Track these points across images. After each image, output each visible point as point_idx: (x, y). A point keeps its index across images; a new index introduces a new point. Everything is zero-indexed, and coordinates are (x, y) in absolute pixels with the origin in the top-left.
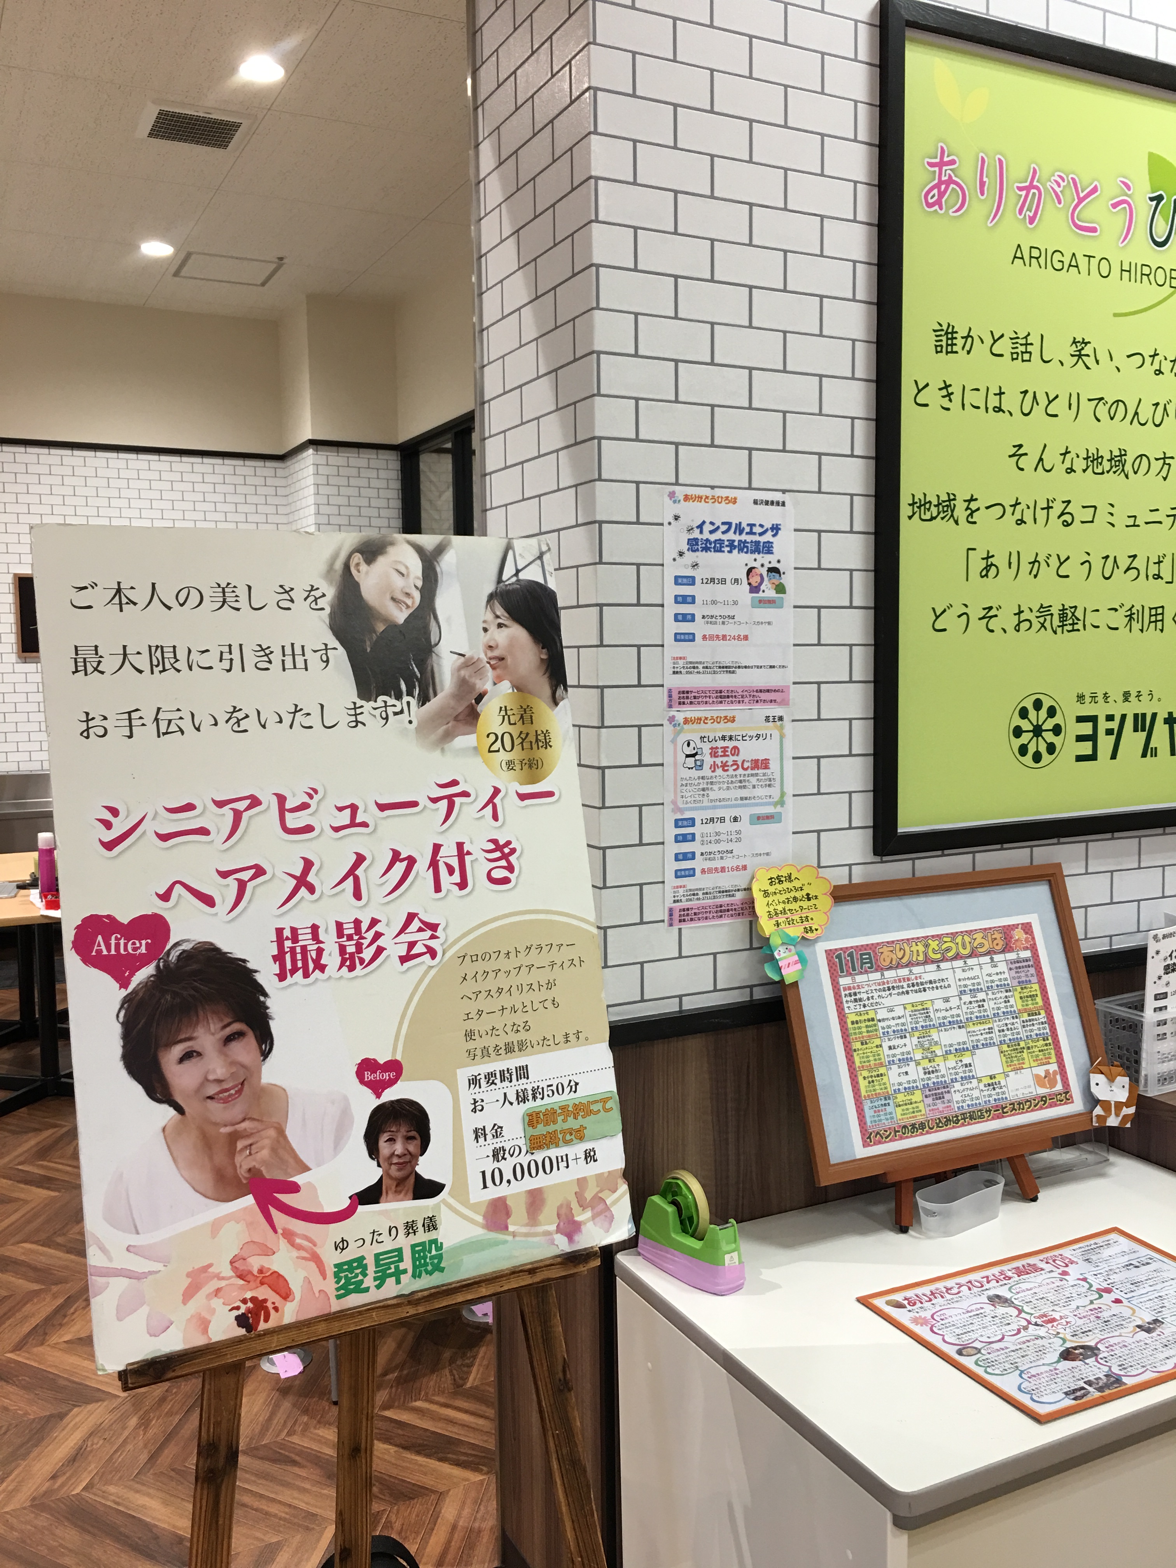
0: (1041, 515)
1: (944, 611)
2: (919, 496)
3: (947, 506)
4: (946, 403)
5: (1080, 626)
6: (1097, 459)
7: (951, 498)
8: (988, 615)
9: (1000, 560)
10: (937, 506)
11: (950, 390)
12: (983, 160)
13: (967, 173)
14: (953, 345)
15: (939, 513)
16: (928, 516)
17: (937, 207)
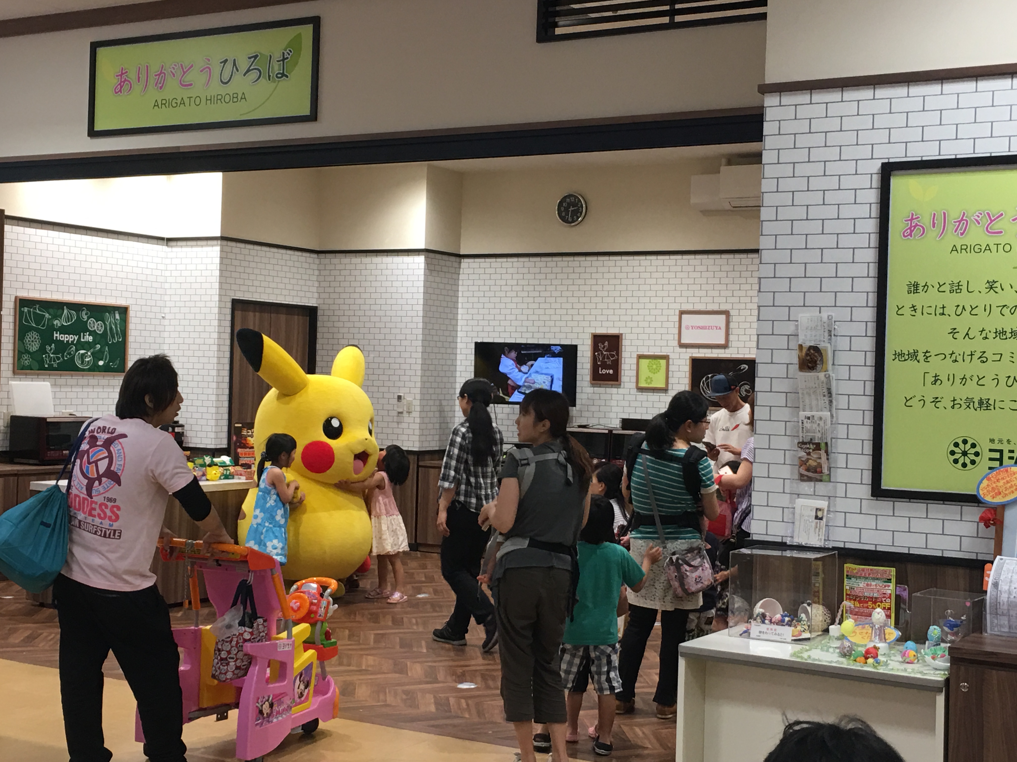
0: (968, 359)
1: (911, 398)
2: (898, 351)
3: (914, 355)
4: (913, 313)
5: (992, 407)
6: (1002, 333)
7: (916, 352)
8: (936, 400)
9: (943, 378)
10: (908, 355)
11: (915, 308)
12: (934, 214)
13: (926, 221)
14: (917, 290)
15: (909, 358)
16: (903, 359)
17: (909, 237)
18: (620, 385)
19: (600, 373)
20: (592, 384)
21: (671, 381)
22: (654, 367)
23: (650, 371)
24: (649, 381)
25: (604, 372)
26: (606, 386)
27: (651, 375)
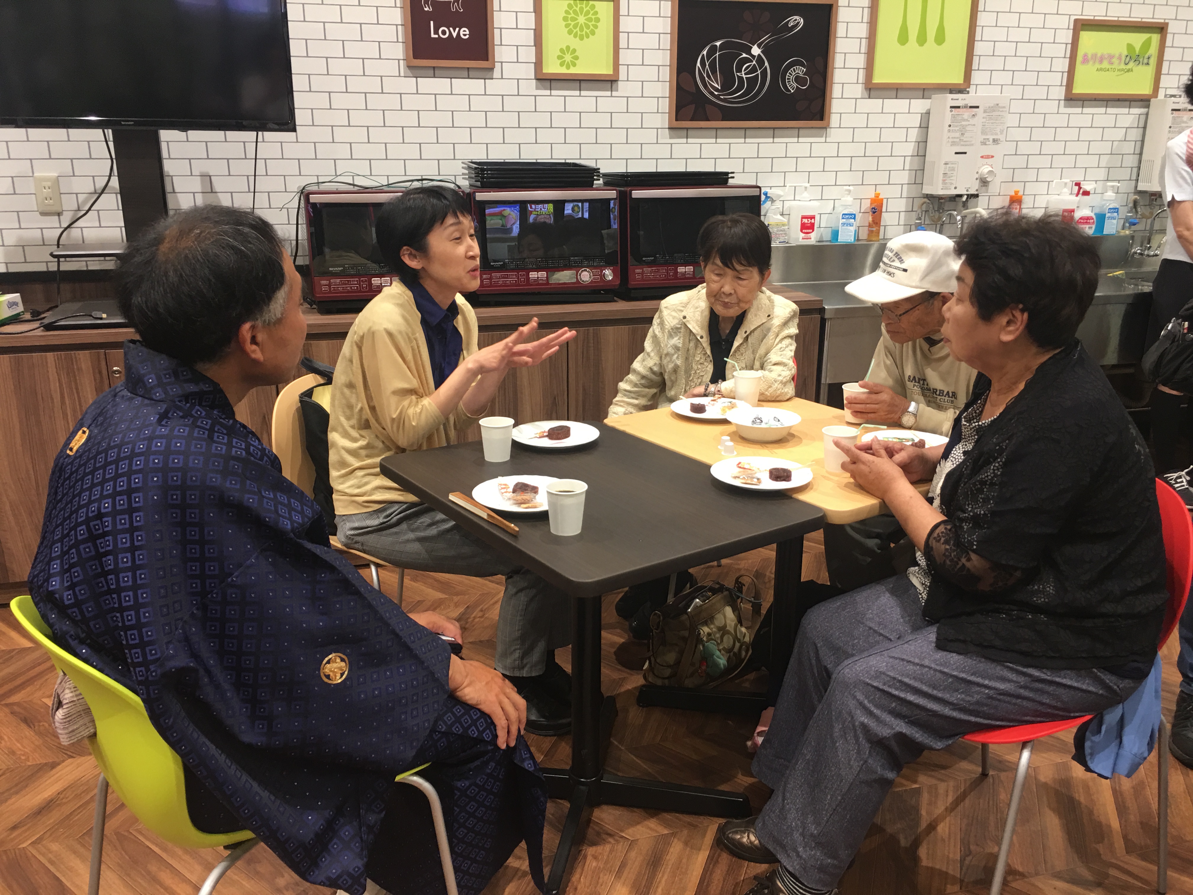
18: (492, 69)
19: (433, 36)
20: (410, 67)
21: (625, 57)
22: (581, 20)
23: (570, 32)
24: (568, 58)
25: (445, 33)
26: (451, 74)
27: (574, 43)
